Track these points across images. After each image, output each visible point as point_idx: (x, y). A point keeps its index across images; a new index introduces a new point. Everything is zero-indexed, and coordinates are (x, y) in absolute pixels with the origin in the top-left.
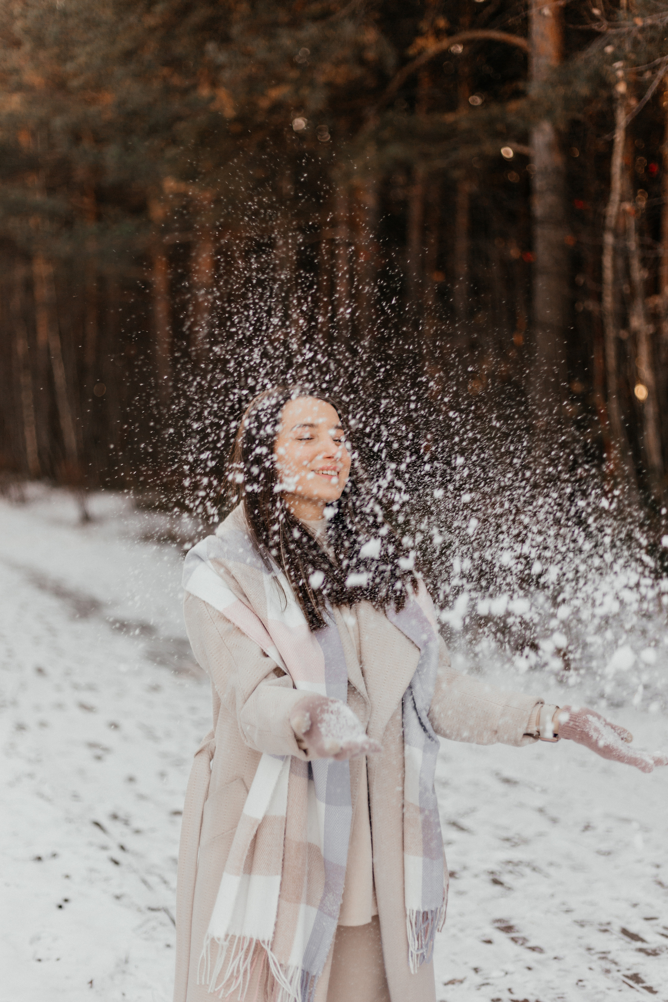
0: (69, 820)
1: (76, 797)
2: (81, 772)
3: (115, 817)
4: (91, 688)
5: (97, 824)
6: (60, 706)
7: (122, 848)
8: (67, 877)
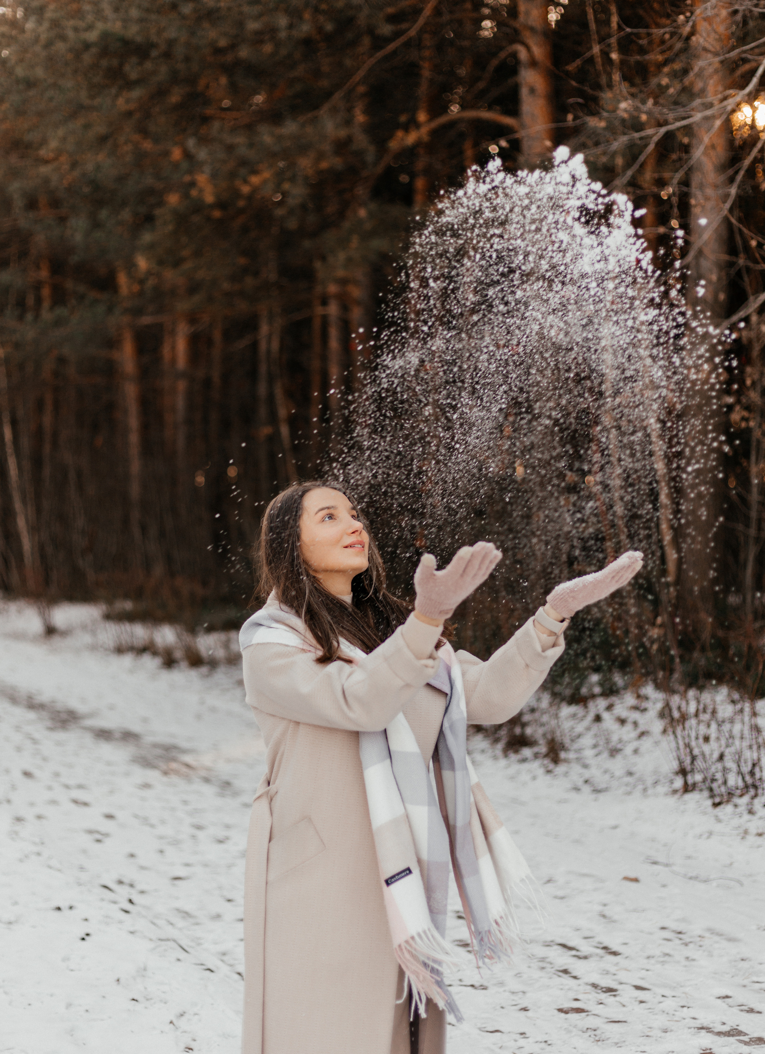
0: (80, 884)
1: (82, 868)
2: (84, 851)
3: (120, 882)
4: (80, 787)
5: (105, 887)
6: (54, 802)
7: (131, 901)
8: (86, 920)
